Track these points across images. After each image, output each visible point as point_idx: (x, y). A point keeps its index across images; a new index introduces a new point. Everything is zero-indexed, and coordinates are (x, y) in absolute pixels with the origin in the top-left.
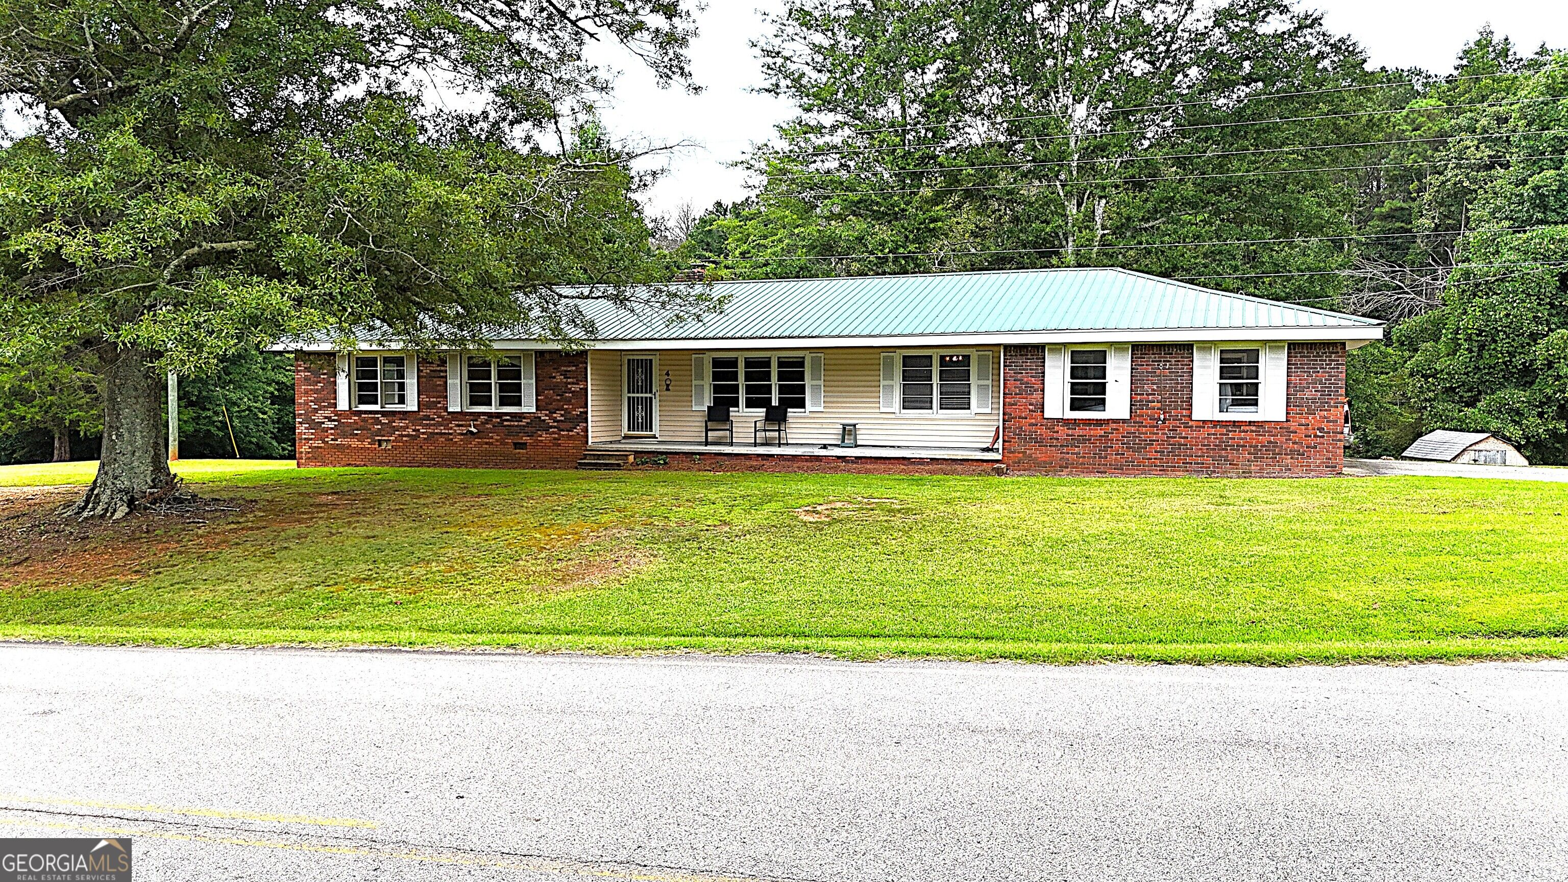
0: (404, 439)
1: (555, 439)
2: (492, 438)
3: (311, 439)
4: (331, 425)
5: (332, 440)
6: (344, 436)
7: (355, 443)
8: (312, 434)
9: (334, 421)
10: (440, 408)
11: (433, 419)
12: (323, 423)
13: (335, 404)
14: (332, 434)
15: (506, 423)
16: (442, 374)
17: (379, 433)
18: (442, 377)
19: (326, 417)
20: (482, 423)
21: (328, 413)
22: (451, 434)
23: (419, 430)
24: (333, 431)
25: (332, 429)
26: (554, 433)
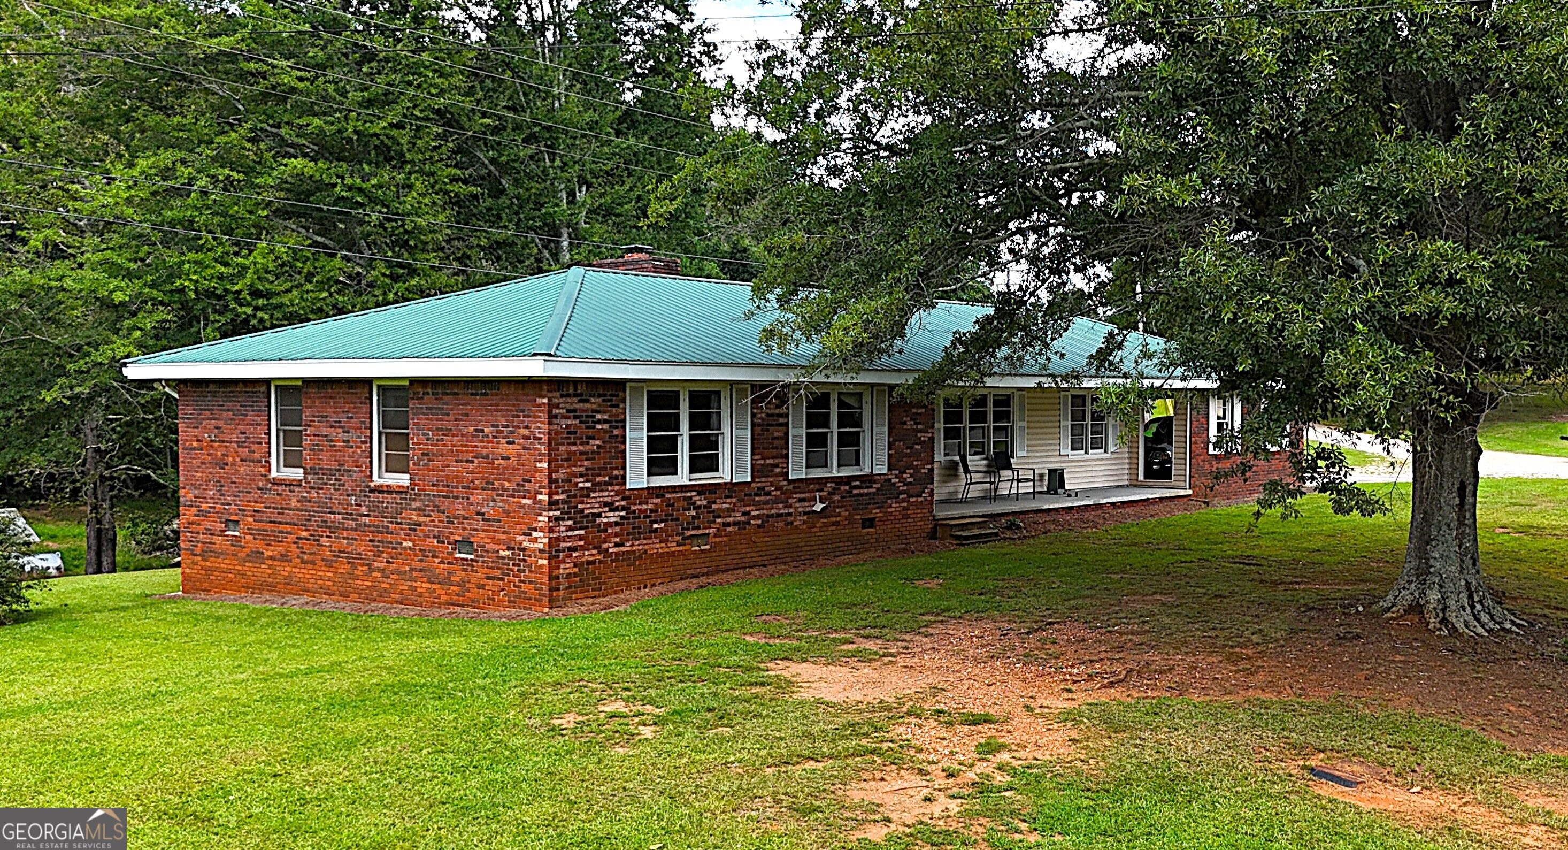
0: (729, 529)
1: (904, 508)
2: (839, 515)
3: (575, 549)
4: (612, 517)
5: (617, 545)
6: (636, 534)
7: (655, 546)
8: (581, 538)
9: (616, 509)
10: (777, 475)
11: (769, 493)
12: (599, 515)
13: (624, 477)
14: (616, 535)
15: (855, 492)
16: (781, 420)
17: (692, 523)
18: (781, 425)
19: (606, 504)
20: (830, 494)
21: (607, 495)
22: (790, 514)
23: (748, 513)
24: (617, 529)
25: (617, 524)
26: (903, 500)
